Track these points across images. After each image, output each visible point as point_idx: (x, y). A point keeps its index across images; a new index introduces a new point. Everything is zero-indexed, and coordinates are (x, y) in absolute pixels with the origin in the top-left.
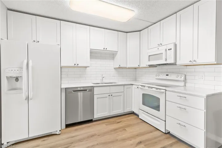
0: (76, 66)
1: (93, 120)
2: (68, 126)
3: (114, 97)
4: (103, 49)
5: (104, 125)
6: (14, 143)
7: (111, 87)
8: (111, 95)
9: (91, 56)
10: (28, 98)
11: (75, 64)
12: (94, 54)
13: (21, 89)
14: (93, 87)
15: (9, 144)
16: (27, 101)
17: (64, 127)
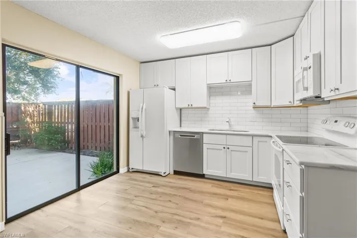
0: (190, 107)
1: (206, 176)
2: (176, 173)
3: (233, 152)
4: (225, 82)
5: (210, 186)
6: (135, 170)
8: (226, 148)
10: (142, 136)
11: (189, 105)
12: (214, 90)
14: (203, 133)
15: (133, 170)
16: (142, 139)
17: (172, 172)
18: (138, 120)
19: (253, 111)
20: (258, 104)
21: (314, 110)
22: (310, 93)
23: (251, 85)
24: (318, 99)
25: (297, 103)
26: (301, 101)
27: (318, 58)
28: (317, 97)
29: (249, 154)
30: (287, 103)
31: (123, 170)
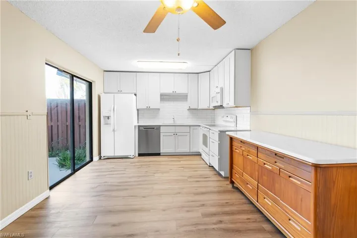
0: (148, 109)
1: (161, 154)
2: (140, 155)
3: (179, 137)
4: (172, 92)
6: (107, 157)
7: (176, 127)
8: (175, 134)
9: (161, 98)
10: (114, 130)
11: (147, 107)
12: (164, 97)
13: (110, 124)
14: (160, 126)
15: (105, 158)
16: (113, 133)
17: (137, 155)
18: (108, 118)
19: (188, 112)
20: (191, 107)
21: (219, 111)
22: (219, 104)
23: (187, 96)
24: (221, 107)
25: (211, 107)
26: (214, 107)
27: (222, 89)
28: (221, 106)
29: (188, 137)
30: (206, 107)
31: (96, 158)
